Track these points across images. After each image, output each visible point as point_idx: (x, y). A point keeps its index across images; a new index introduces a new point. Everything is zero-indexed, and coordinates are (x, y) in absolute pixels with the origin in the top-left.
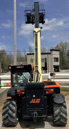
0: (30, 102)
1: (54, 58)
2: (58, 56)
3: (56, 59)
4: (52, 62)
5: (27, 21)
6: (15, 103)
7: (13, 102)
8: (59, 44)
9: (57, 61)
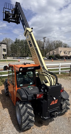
0: (51, 104)
1: (3, 49)
2: (6, 48)
3: (4, 50)
4: (1, 52)
5: (4, 18)
6: (31, 106)
7: (28, 105)
8: (5, 39)
9: (5, 51)
